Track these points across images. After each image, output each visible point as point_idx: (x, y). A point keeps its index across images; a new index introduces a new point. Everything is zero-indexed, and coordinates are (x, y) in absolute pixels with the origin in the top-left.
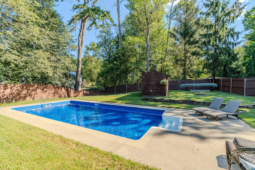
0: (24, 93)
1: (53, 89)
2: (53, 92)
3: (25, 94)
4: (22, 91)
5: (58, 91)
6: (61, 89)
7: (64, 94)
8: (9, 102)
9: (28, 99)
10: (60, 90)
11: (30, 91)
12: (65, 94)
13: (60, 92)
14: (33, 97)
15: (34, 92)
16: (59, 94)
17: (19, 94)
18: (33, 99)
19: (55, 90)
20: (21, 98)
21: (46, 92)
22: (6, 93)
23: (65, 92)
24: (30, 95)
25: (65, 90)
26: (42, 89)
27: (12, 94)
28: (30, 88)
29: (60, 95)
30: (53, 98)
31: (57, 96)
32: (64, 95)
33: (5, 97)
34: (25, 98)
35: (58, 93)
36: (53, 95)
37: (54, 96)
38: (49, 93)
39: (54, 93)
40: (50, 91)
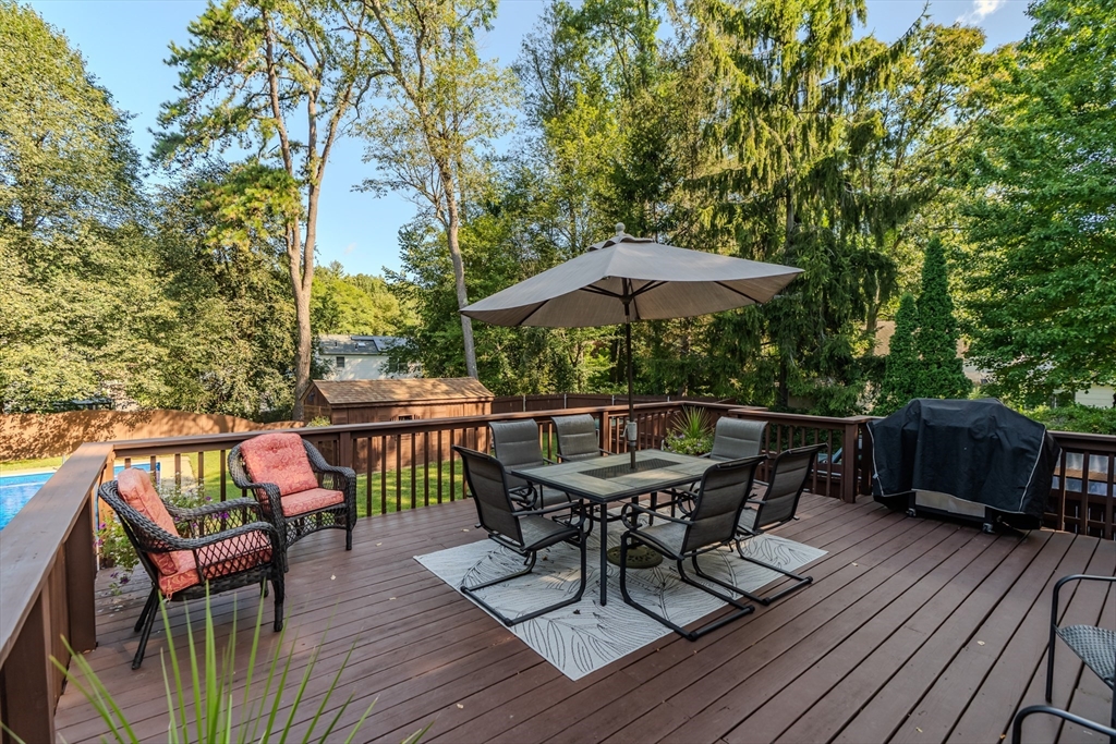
0: (74, 434)
1: (165, 420)
3: (77, 437)
4: (68, 430)
5: (183, 426)
6: (194, 420)
8: (34, 457)
10: (191, 424)
11: (93, 429)
13: (190, 428)
15: (105, 433)
17: (60, 436)
19: (171, 422)
20: (66, 445)
22: (25, 436)
23: (211, 429)
26: (129, 423)
27: (41, 437)
28: (93, 422)
33: (23, 445)
34: (76, 446)
35: (186, 431)
38: (152, 433)
40: (156, 427)
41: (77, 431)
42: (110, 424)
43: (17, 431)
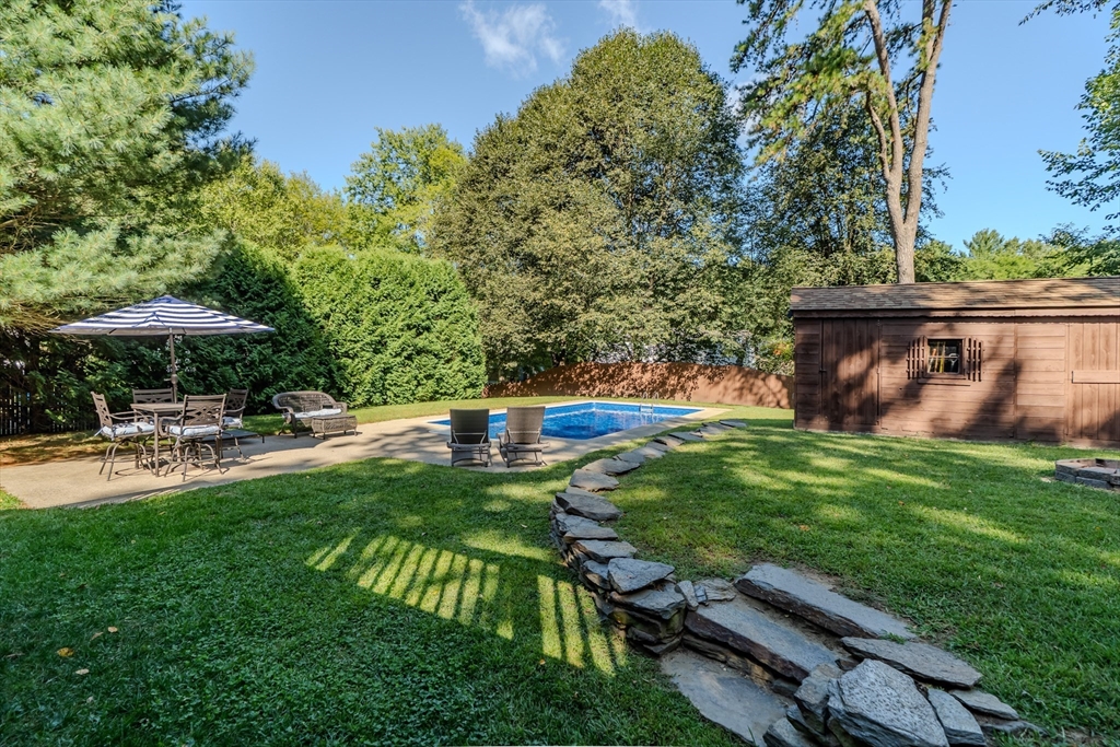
0: (672, 382)
1: (738, 377)
2: (738, 385)
3: (673, 385)
4: (668, 378)
5: (753, 384)
6: (764, 380)
7: (774, 394)
9: (678, 395)
10: (760, 383)
11: (684, 379)
12: (779, 396)
13: (760, 388)
14: (687, 393)
15: (691, 384)
16: (756, 394)
17: (663, 383)
18: (689, 398)
19: (743, 380)
20: (666, 392)
21: (718, 383)
22: (644, 380)
23: (780, 391)
24: (683, 389)
25: (780, 384)
26: (709, 378)
27: (652, 382)
28: (685, 373)
29: (758, 396)
30: (737, 402)
31: (750, 397)
32: (775, 400)
34: (673, 392)
35: (755, 390)
36: (736, 393)
37: (740, 396)
38: (726, 388)
39: (741, 389)
40: (730, 383)
41: (673, 380)
42: (695, 377)
43: (640, 375)
